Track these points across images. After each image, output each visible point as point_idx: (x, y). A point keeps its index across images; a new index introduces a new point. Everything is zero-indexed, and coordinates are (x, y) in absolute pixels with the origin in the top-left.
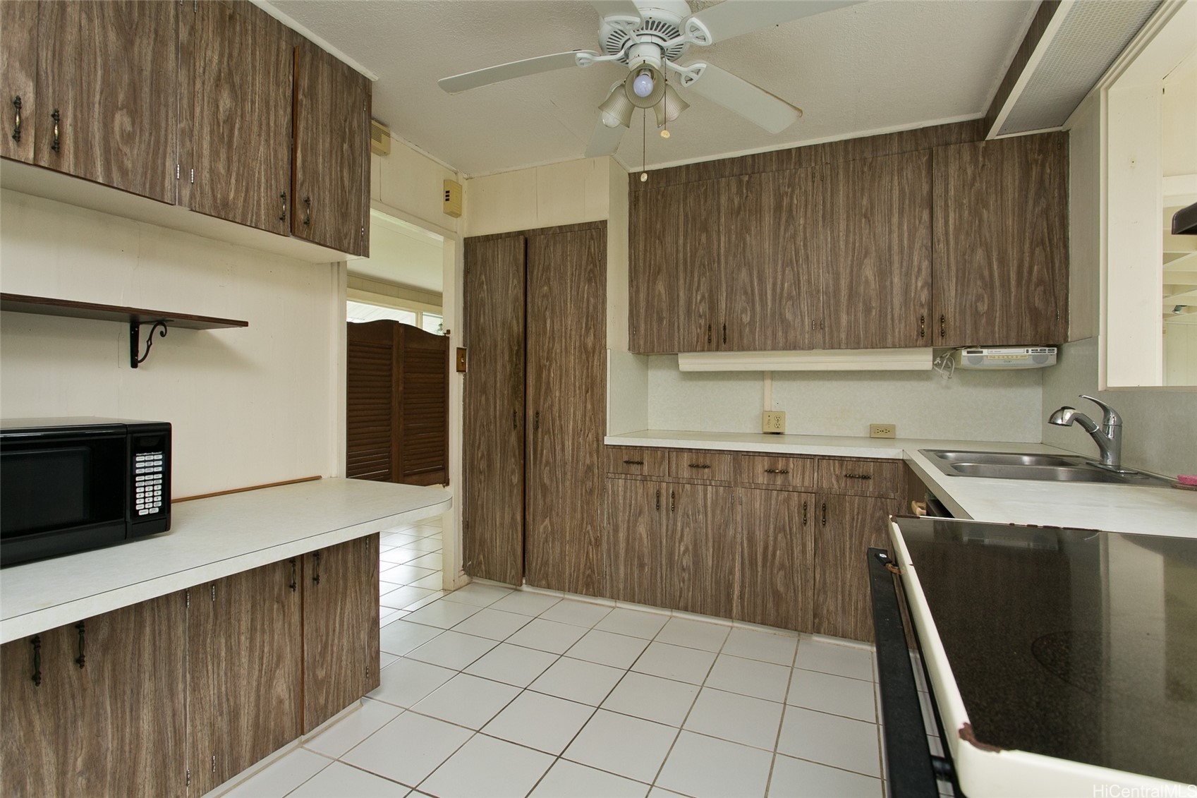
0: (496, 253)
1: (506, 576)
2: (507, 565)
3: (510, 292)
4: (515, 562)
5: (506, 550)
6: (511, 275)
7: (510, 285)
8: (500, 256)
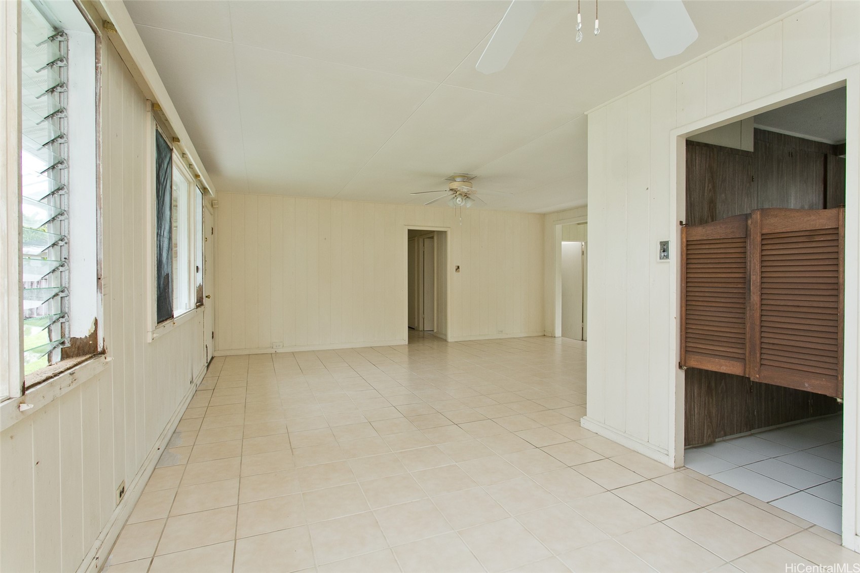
0: (694, 157)
1: (703, 436)
2: (704, 427)
3: (706, 194)
4: (711, 423)
5: (703, 415)
6: (707, 179)
7: (706, 188)
8: (697, 161)
